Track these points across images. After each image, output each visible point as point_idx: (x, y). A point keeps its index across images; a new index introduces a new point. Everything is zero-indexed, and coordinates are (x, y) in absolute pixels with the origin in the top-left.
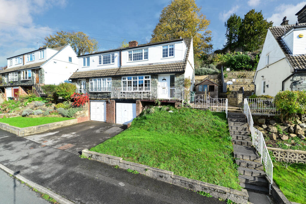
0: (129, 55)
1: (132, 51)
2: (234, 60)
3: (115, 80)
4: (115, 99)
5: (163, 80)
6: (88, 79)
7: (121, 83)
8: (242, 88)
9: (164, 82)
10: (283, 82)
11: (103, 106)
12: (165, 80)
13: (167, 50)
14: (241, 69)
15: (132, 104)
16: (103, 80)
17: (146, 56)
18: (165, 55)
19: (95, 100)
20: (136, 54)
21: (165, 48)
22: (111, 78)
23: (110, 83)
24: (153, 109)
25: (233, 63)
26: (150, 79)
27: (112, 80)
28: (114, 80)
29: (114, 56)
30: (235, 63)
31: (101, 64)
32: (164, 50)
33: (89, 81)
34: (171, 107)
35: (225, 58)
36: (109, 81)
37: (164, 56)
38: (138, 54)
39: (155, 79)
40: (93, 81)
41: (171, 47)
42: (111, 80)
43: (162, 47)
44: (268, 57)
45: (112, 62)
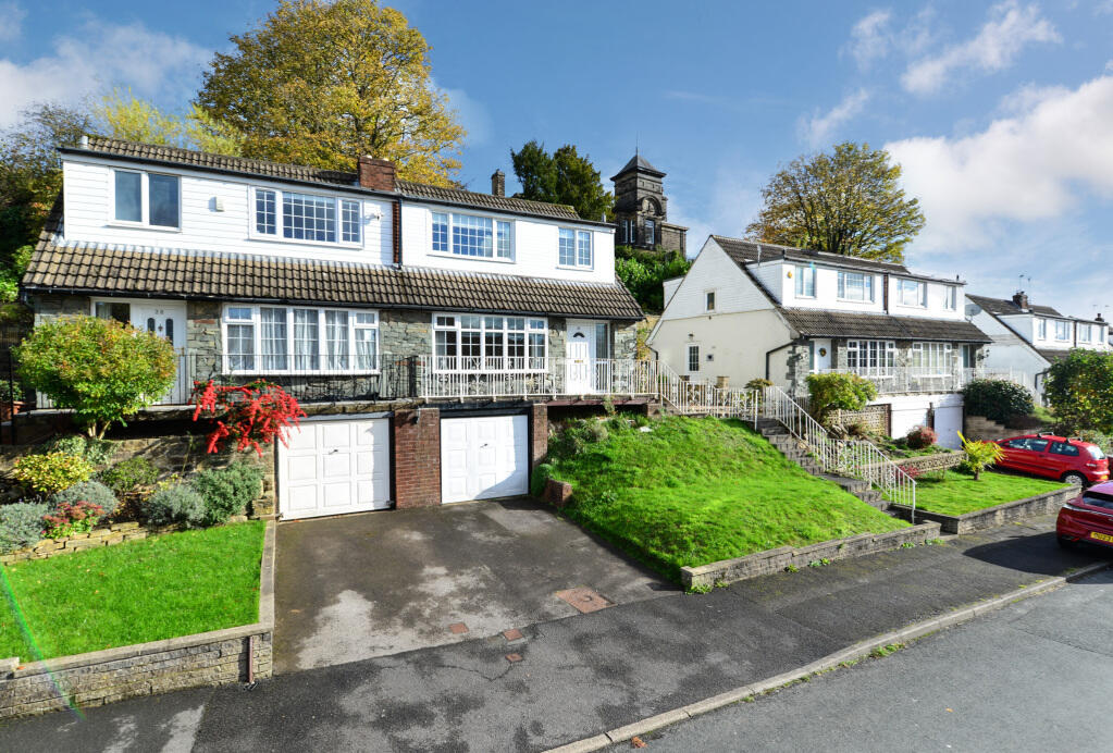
0: (435, 227)
1: (451, 216)
3: (401, 324)
4: (440, 406)
5: (575, 336)
6: (205, 305)
7: (430, 338)
9: (579, 344)
10: (768, 354)
11: (370, 438)
12: (582, 336)
13: (572, 242)
15: (511, 418)
16: (330, 316)
17: (508, 250)
18: (567, 255)
19: (321, 412)
20: (464, 230)
21: (566, 236)
22: (376, 314)
23: (368, 336)
26: (545, 331)
27: (381, 319)
28: (392, 323)
29: (355, 216)
31: (272, 230)
32: (562, 241)
33: (218, 316)
34: (640, 418)
36: (365, 325)
37: (562, 261)
38: (473, 231)
39: (561, 333)
40: (256, 319)
41: (584, 239)
42: (377, 322)
43: (556, 230)
44: (711, 297)
45: (346, 238)
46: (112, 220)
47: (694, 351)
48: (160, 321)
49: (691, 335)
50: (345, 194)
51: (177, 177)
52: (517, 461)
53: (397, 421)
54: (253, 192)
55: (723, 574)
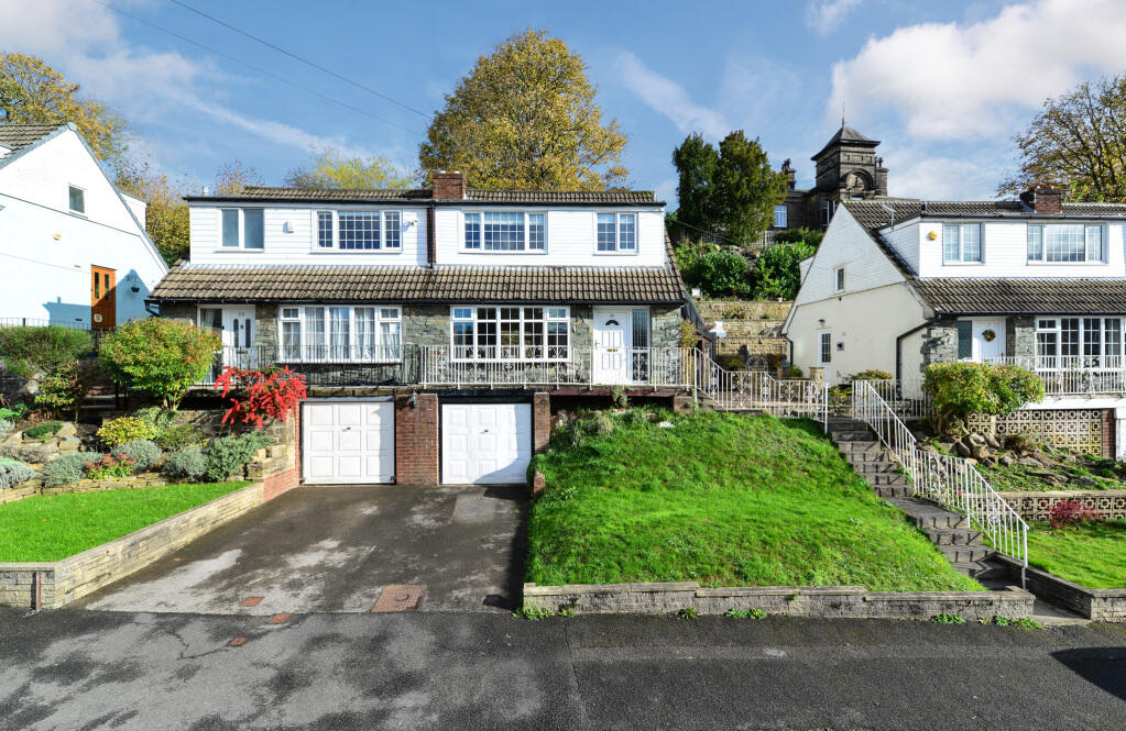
0: (468, 227)
1: (483, 215)
2: (709, 268)
3: (421, 318)
4: (439, 392)
5: (608, 324)
6: (267, 307)
7: (449, 329)
8: (744, 347)
9: (611, 332)
10: (899, 340)
11: (377, 420)
12: (616, 323)
13: (612, 227)
14: (728, 293)
15: (513, 406)
16: (359, 312)
17: (539, 239)
18: (606, 241)
19: (334, 394)
20: (496, 227)
21: (606, 221)
22: (400, 310)
23: (393, 329)
24: (607, 420)
25: (708, 276)
26: (567, 319)
27: (404, 314)
28: (413, 317)
29: (397, 225)
30: (713, 276)
31: (330, 244)
32: (601, 227)
33: (276, 316)
34: (663, 411)
35: (681, 258)
36: (389, 319)
37: (601, 247)
38: (504, 227)
39: (586, 321)
40: (302, 317)
41: (627, 221)
42: (400, 317)
43: (595, 216)
44: (841, 273)
45: (389, 244)
46: (220, 246)
47: (826, 338)
48: (242, 322)
49: (822, 321)
50: (386, 207)
51: (262, 209)
52: (519, 449)
53: (401, 404)
54: (315, 214)
55: (573, 601)
